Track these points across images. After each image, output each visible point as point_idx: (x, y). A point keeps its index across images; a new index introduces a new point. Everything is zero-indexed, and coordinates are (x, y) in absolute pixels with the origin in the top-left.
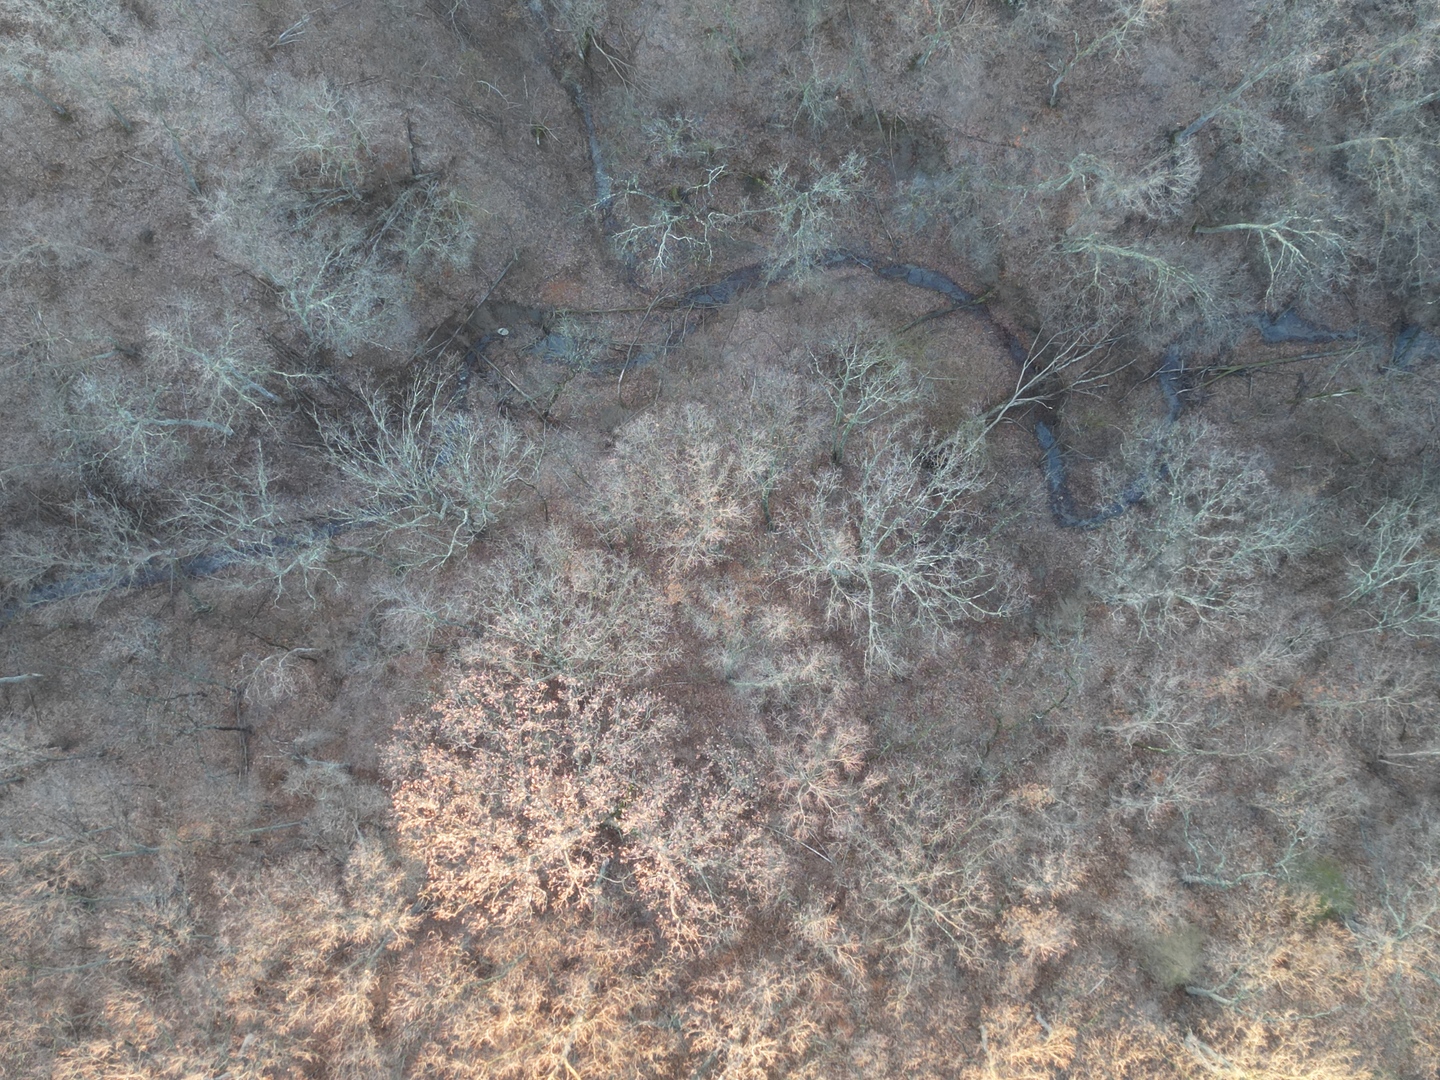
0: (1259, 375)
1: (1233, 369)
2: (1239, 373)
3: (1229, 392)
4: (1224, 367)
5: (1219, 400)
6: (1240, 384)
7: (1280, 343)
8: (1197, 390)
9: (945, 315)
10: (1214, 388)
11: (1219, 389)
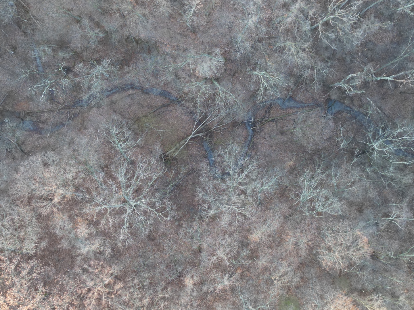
0: (280, 121)
1: (270, 119)
2: (273, 120)
3: (270, 127)
4: (267, 119)
5: (266, 130)
6: (273, 124)
7: (287, 109)
8: (258, 127)
9: (168, 105)
10: (264, 126)
11: (266, 126)
